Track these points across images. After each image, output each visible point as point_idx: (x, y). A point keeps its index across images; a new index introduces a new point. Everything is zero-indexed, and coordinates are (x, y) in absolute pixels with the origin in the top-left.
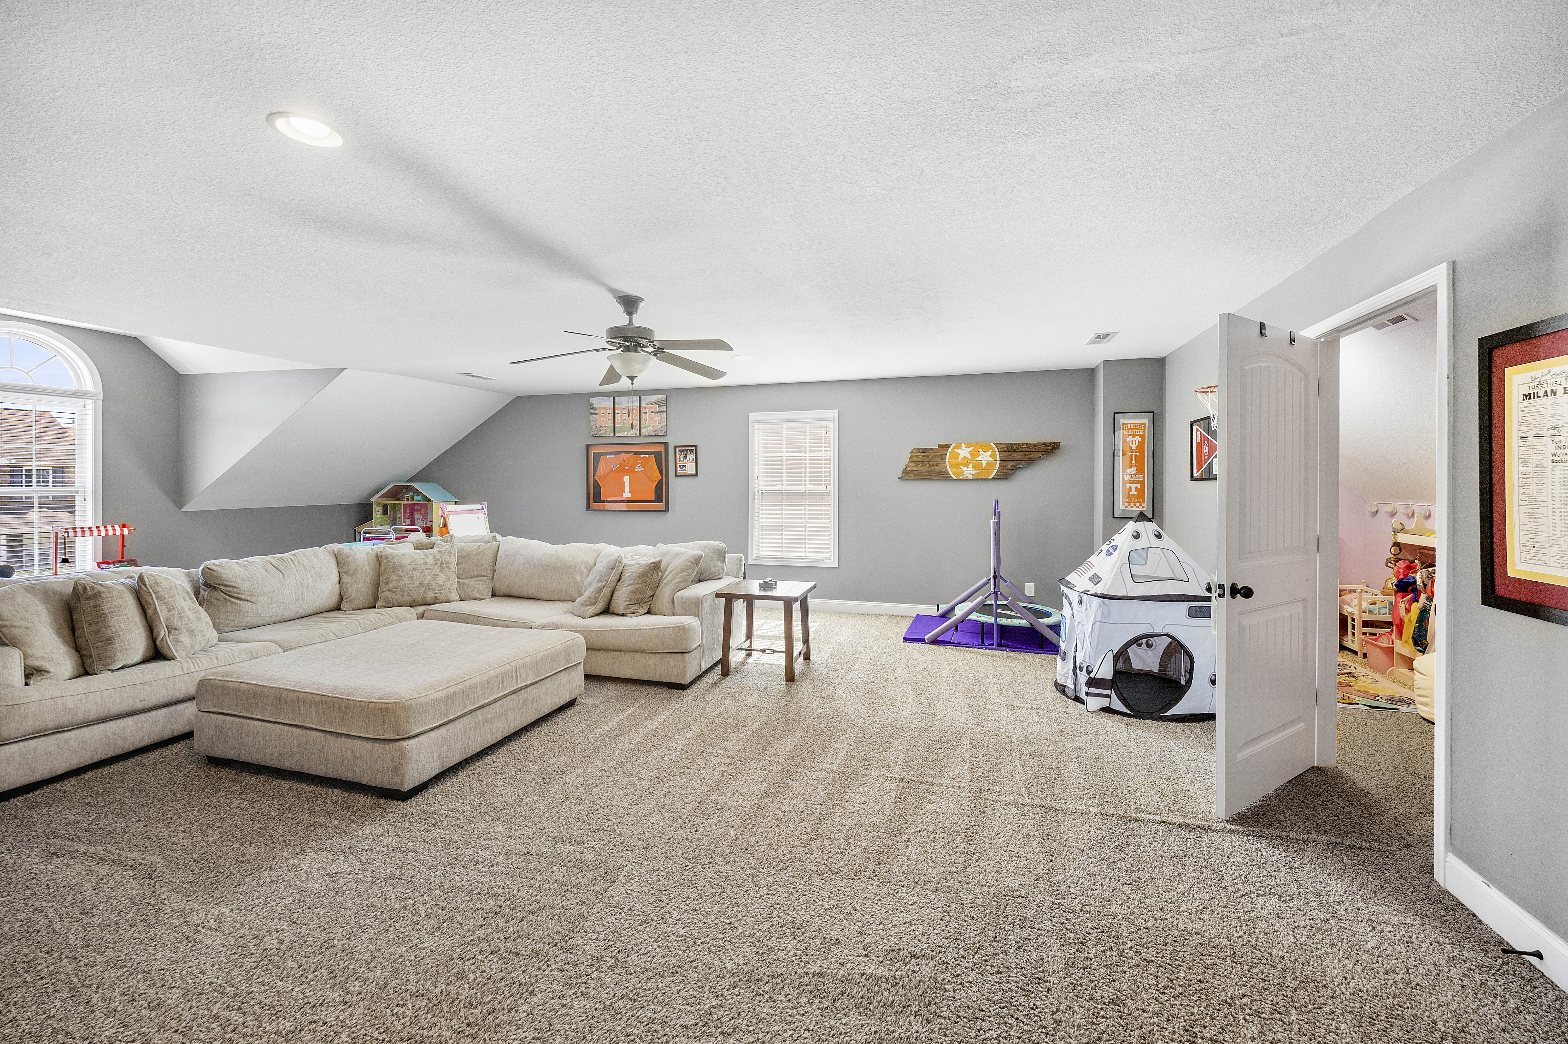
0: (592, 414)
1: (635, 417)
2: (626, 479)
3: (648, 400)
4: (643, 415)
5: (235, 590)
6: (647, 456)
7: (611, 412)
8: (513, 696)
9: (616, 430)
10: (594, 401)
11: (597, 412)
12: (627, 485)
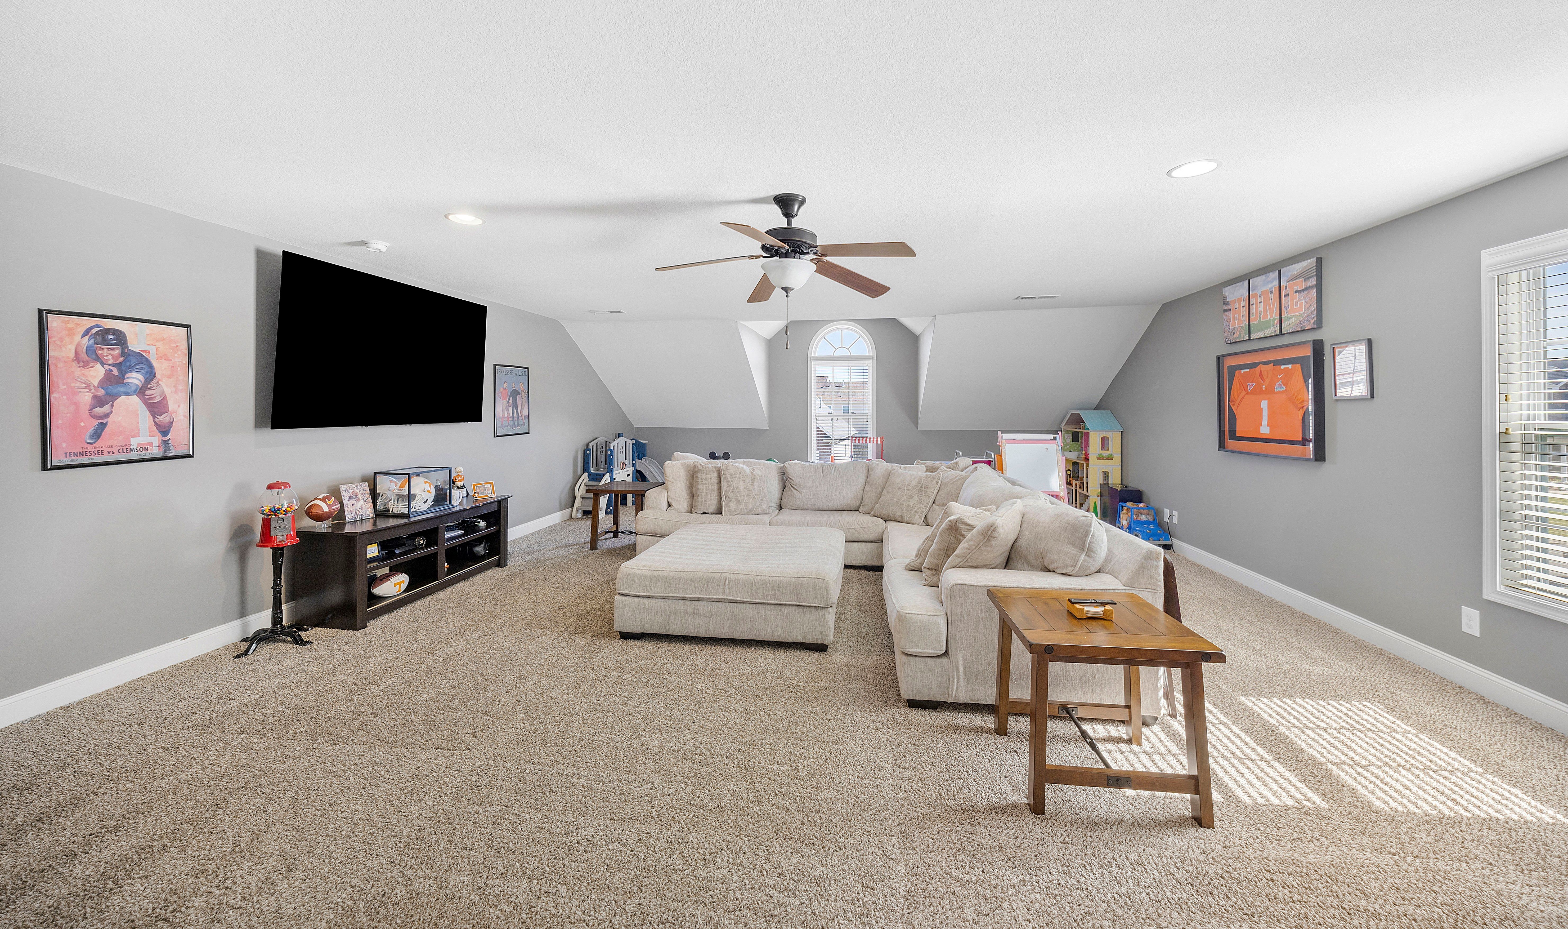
0: (1225, 311)
1: (1274, 305)
2: (1264, 404)
3: (1290, 274)
4: (1283, 299)
5: (793, 482)
6: (1290, 366)
7: (1245, 303)
8: (721, 604)
9: (1252, 329)
10: (1227, 292)
11: (1230, 307)
12: (1265, 413)
